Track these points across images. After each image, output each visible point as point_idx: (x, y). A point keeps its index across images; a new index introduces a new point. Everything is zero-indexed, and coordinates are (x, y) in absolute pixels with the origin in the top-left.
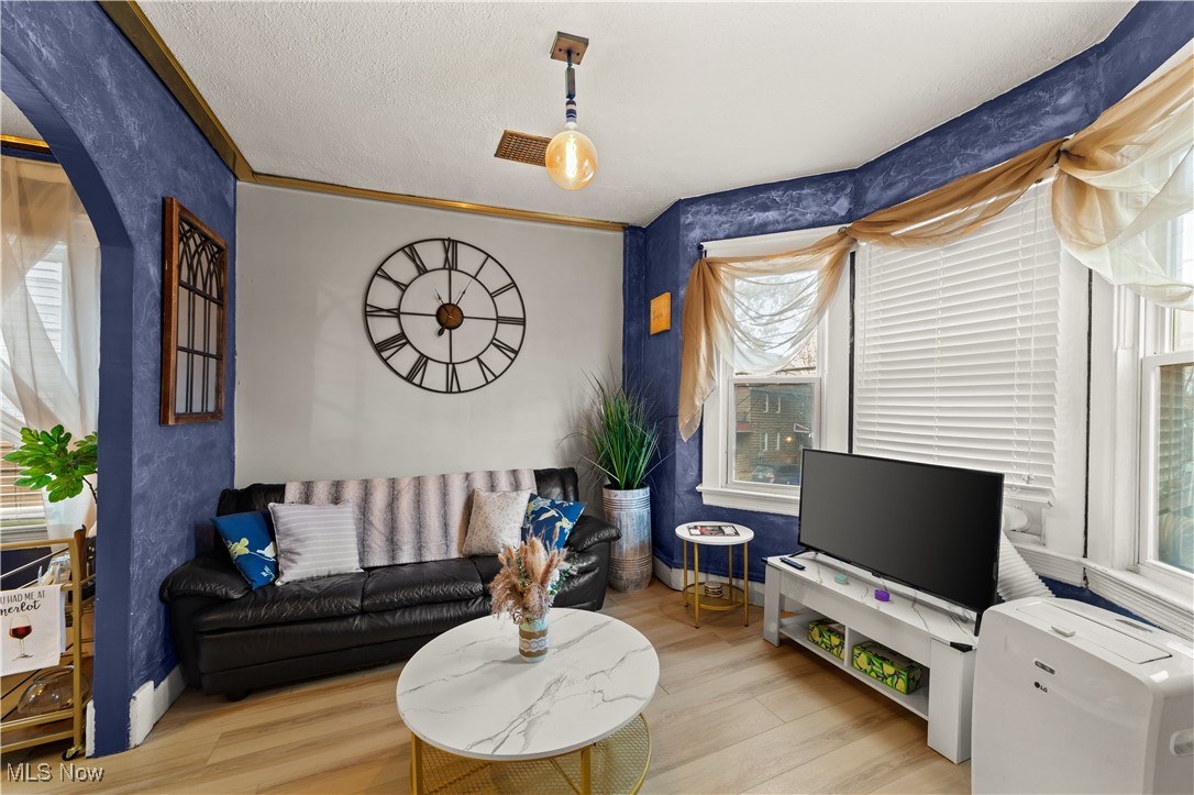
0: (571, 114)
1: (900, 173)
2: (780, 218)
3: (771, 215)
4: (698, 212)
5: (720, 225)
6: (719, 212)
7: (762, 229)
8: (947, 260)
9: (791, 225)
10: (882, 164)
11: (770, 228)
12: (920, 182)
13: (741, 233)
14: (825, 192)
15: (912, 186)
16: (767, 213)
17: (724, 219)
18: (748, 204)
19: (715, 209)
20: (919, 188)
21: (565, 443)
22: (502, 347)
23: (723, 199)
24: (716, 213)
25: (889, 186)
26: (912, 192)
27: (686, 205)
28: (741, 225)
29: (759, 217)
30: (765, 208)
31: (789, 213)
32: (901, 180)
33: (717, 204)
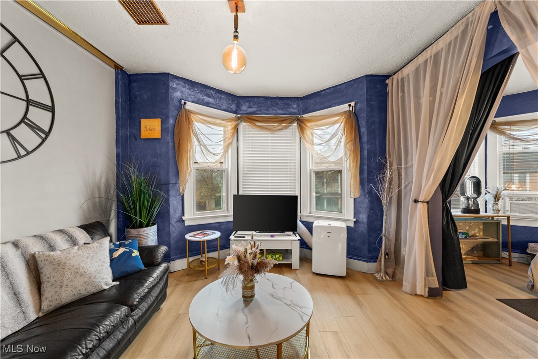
0: (236, 37)
1: (254, 105)
2: (214, 103)
3: (211, 100)
4: (179, 84)
5: (190, 95)
6: (190, 89)
7: (207, 104)
8: (271, 137)
9: (218, 107)
10: (247, 99)
11: (211, 105)
12: (259, 110)
13: (199, 103)
14: (229, 100)
15: (257, 111)
16: (209, 99)
17: (192, 93)
18: (202, 91)
19: (187, 86)
20: (260, 112)
21: (85, 206)
22: (34, 127)
23: (192, 84)
24: (188, 89)
25: (250, 107)
26: (258, 112)
27: (174, 78)
28: (199, 99)
29: (207, 99)
30: (209, 97)
31: (217, 102)
32: (254, 107)
33: (188, 85)
